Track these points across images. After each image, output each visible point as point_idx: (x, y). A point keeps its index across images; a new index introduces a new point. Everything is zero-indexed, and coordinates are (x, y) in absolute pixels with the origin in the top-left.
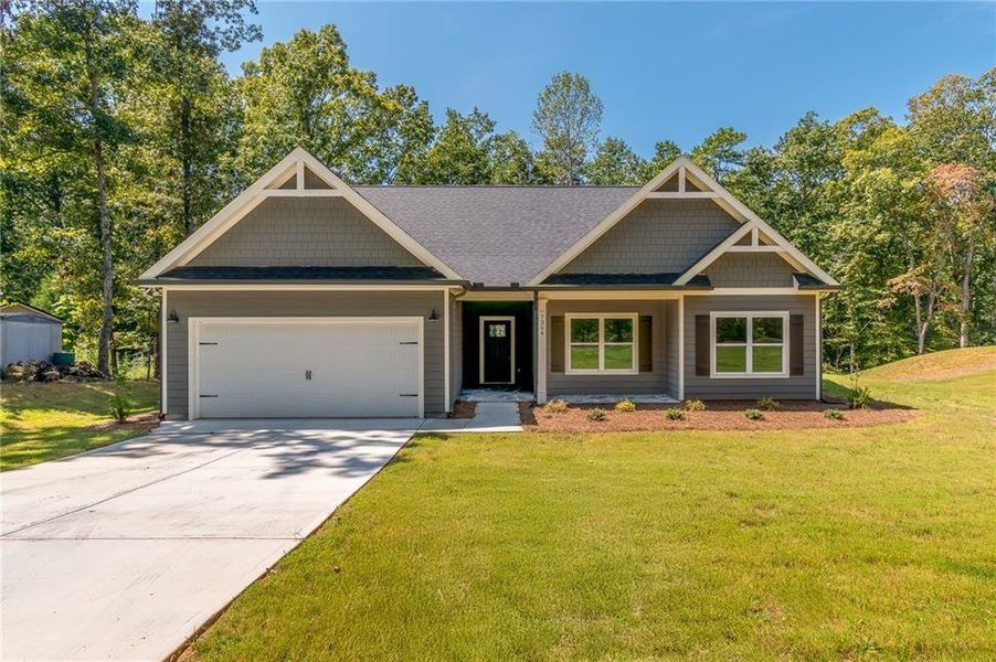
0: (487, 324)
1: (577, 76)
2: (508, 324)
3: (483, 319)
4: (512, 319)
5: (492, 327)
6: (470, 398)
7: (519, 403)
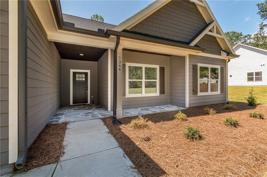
0: (75, 74)
1: (100, 16)
2: (86, 74)
3: (72, 71)
4: (89, 72)
5: (77, 75)
6: (62, 119)
7: (102, 119)
